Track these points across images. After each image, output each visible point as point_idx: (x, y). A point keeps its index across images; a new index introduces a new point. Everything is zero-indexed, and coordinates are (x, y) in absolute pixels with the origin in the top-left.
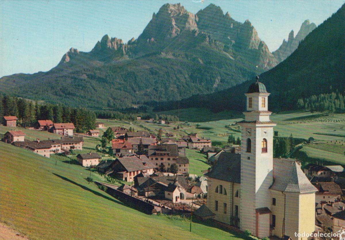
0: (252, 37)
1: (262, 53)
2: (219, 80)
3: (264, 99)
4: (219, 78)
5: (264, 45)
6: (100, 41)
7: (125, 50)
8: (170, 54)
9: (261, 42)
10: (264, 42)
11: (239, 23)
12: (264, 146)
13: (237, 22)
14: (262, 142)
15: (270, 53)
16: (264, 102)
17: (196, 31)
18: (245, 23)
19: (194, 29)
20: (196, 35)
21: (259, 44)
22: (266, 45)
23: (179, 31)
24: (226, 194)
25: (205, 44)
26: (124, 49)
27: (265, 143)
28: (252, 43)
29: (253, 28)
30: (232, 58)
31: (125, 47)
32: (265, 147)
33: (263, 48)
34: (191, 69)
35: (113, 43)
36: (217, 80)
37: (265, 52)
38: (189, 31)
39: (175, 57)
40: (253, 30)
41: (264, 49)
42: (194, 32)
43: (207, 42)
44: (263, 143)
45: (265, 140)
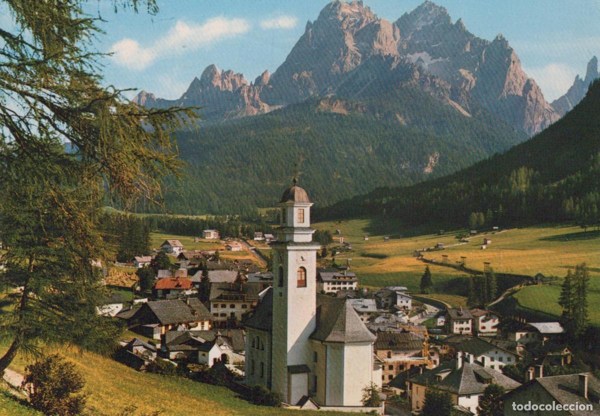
0: (510, 70)
1: (530, 103)
2: (435, 159)
3: (302, 211)
4: (437, 155)
5: (533, 88)
6: (199, 78)
7: (248, 96)
8: (339, 104)
9: (528, 81)
10: (533, 81)
11: (484, 41)
12: (301, 278)
13: (478, 38)
14: (298, 271)
15: (547, 103)
16: (302, 215)
17: (394, 58)
18: (496, 40)
19: (390, 54)
20: (394, 65)
21: (523, 84)
22: (538, 87)
23: (359, 57)
24: (263, 349)
25: (411, 84)
26: (246, 95)
27: (303, 273)
28: (509, 83)
29: (511, 50)
30: (465, 113)
31: (249, 91)
32: (303, 278)
33: (532, 93)
34: (380, 135)
35: (225, 81)
36: (431, 159)
37: (534, 102)
38: (379, 57)
39: (349, 110)
40: (512, 55)
41: (534, 96)
42: (390, 59)
43: (414, 81)
44: (300, 273)
45: (303, 269)
